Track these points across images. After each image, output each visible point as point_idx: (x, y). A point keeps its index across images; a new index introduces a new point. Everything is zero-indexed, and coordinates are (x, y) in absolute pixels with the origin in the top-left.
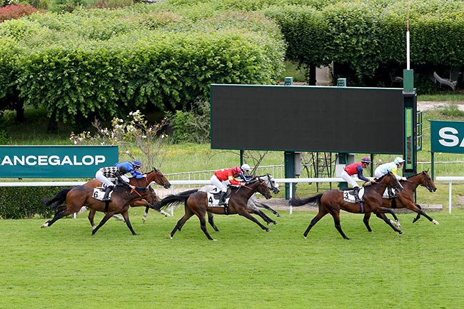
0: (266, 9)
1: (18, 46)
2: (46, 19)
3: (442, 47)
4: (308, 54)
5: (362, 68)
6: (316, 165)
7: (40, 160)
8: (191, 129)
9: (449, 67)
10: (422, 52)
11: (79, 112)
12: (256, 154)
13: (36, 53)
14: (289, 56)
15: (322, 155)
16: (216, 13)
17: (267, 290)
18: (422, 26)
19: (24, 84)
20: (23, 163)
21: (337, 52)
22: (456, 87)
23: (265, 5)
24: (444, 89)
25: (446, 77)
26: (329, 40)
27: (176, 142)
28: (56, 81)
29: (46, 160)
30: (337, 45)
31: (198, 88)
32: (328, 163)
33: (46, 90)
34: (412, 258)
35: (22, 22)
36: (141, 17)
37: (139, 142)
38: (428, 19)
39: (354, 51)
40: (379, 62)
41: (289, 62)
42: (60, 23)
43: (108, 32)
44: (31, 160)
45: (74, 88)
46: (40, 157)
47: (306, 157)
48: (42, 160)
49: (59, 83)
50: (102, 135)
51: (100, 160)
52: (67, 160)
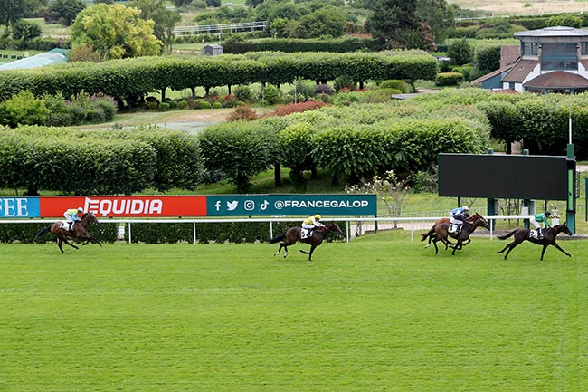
0: (478, 104)
1: (313, 129)
2: (332, 111)
6: (509, 207)
11: (353, 172)
13: (324, 132)
14: (494, 134)
15: (512, 201)
16: (444, 106)
18: (582, 115)
19: (316, 153)
20: (313, 206)
23: (478, 101)
27: (417, 191)
28: (337, 152)
30: (525, 128)
31: (432, 156)
32: (517, 207)
33: (331, 157)
35: (316, 112)
36: (395, 109)
37: (391, 192)
38: (586, 110)
40: (554, 139)
41: (493, 139)
42: (341, 113)
43: (372, 119)
44: (319, 204)
45: (349, 157)
46: (325, 202)
47: (501, 202)
48: (326, 204)
49: (340, 154)
50: (366, 187)
51: (364, 203)
52: (342, 204)
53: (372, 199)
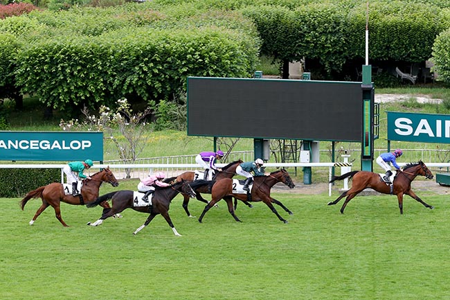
0: (244, 9)
1: (17, 41)
2: (43, 17)
3: (403, 44)
4: (281, 50)
5: (331, 63)
6: (283, 151)
7: (32, 145)
8: (172, 118)
9: (409, 63)
10: (385, 49)
11: (71, 100)
12: (229, 141)
13: (36, 45)
14: (264, 51)
15: (288, 143)
16: (198, 12)
17: (234, 264)
18: (385, 25)
19: (22, 75)
20: (16, 147)
21: (307, 48)
22: (416, 81)
23: (243, 5)
24: (405, 83)
25: (408, 72)
26: (301, 38)
27: (159, 129)
28: (51, 73)
29: (37, 145)
30: (308, 42)
31: (179, 79)
32: (294, 150)
34: (367, 236)
35: (23, 18)
36: (130, 15)
37: (122, 129)
38: (391, 19)
39: (324, 47)
40: (346, 57)
41: (264, 57)
42: (56, 20)
43: (99, 28)
44: (24, 145)
46: (32, 142)
47: (274, 144)
48: (33, 145)
49: (54, 75)
50: (89, 122)
51: (86, 144)
52: (56, 145)
53: (97, 138)
